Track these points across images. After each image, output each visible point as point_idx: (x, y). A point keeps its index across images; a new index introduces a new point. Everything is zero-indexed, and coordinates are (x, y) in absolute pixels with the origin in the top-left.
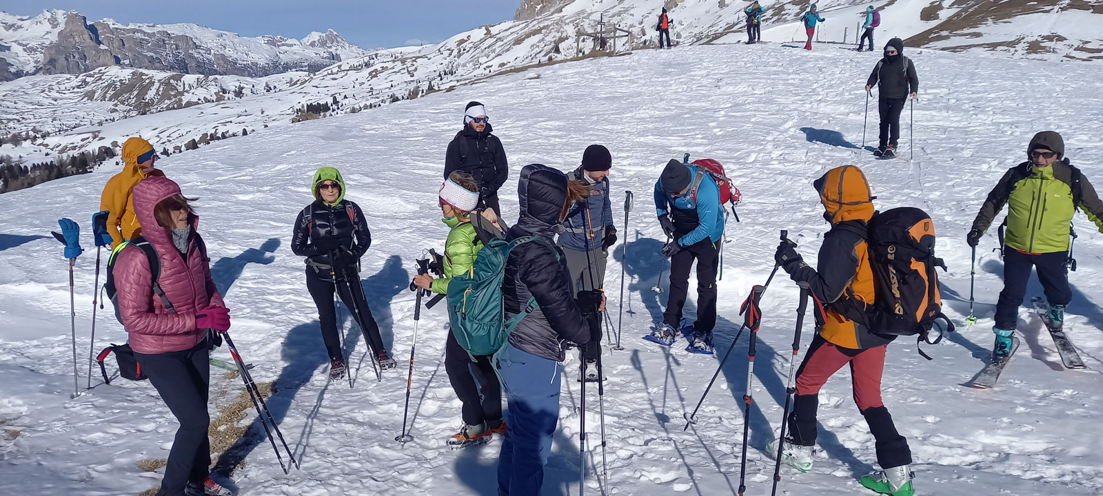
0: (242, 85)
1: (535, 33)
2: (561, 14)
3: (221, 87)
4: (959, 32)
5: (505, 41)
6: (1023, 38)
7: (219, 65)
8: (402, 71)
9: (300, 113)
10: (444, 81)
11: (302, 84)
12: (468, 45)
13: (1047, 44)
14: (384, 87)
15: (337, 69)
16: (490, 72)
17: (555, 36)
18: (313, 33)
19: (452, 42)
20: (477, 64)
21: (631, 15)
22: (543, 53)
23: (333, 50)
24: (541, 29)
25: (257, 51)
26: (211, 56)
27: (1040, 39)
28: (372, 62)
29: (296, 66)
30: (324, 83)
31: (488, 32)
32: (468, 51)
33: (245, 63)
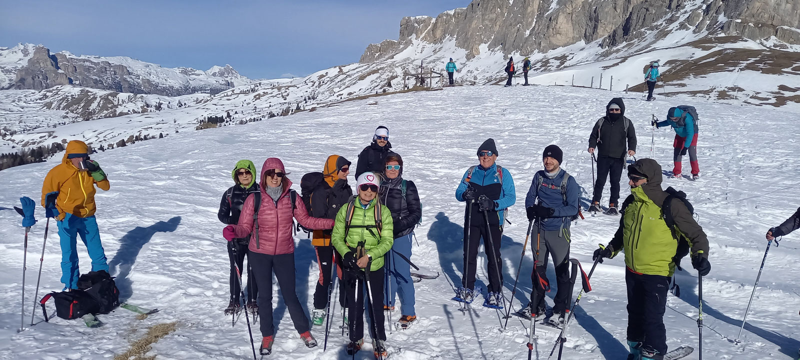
0: (161, 102)
1: (374, 72)
2: (393, 60)
3: (146, 103)
4: (670, 83)
5: (353, 77)
6: (715, 89)
7: (145, 87)
8: (278, 96)
9: (202, 123)
10: (308, 104)
11: (205, 102)
12: (326, 79)
13: (731, 93)
14: (264, 106)
15: (231, 92)
16: (341, 98)
17: (388, 75)
18: (215, 67)
19: (315, 77)
20: (332, 93)
21: (442, 62)
22: (379, 87)
23: (228, 79)
24: (379, 70)
25: (174, 78)
26: (139, 81)
27: (726, 89)
28: (256, 88)
29: (202, 89)
30: (221, 102)
31: (341, 71)
32: (326, 83)
33: (164, 86)
